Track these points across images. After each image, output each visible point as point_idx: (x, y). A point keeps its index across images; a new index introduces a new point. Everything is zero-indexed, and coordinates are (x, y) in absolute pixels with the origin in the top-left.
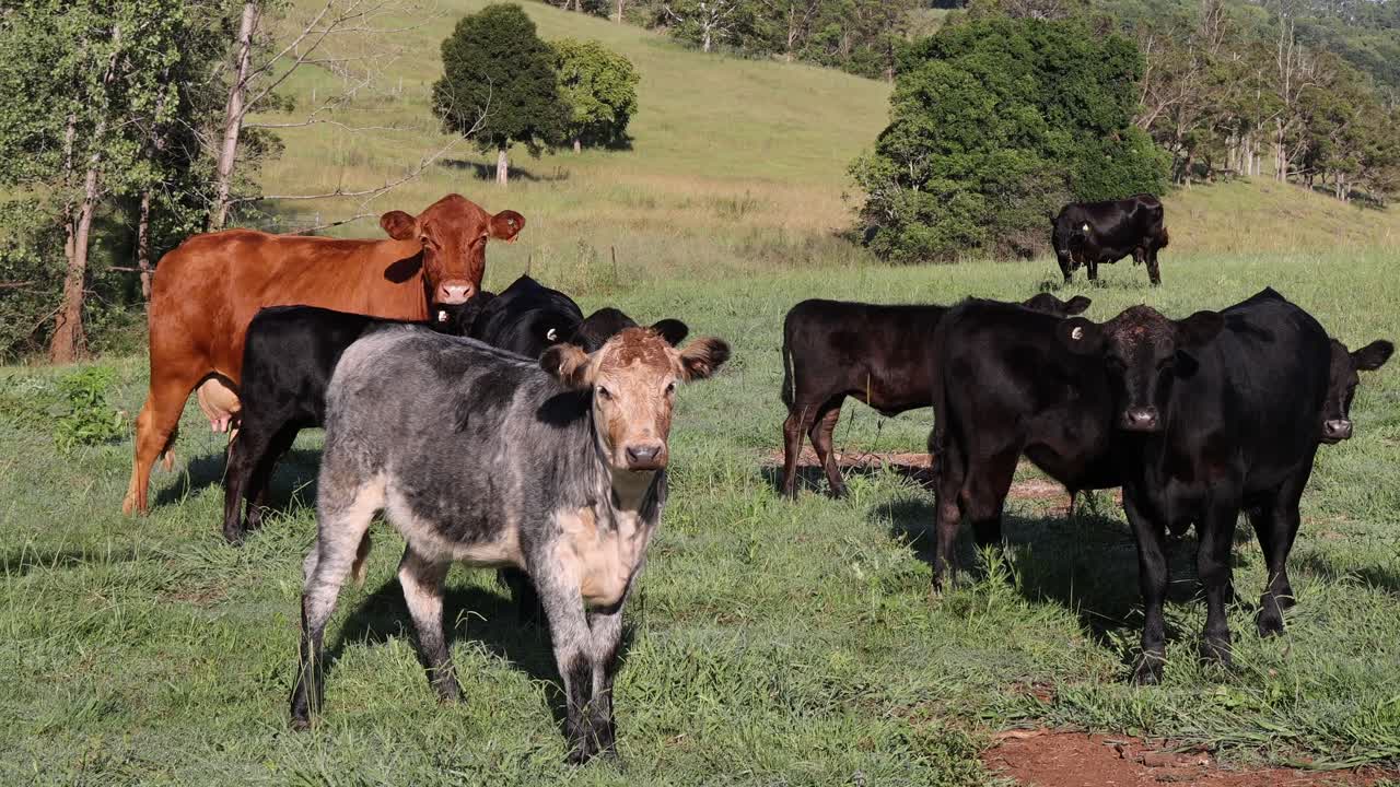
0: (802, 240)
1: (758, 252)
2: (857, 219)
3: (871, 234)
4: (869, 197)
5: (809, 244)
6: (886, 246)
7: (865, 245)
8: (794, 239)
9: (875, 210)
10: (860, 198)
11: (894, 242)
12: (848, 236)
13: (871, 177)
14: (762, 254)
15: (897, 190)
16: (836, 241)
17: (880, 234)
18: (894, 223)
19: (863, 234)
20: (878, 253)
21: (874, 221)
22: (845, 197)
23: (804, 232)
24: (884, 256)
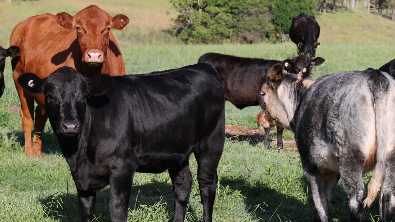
0: (148, 32)
1: (128, 38)
2: (173, 24)
3: (179, 31)
4: (179, 14)
5: (151, 34)
6: (185, 37)
7: (176, 35)
8: (144, 32)
9: (182, 20)
10: (175, 14)
11: (190, 35)
12: (169, 32)
13: (180, 4)
14: (130, 38)
15: (192, 11)
16: (163, 33)
17: (183, 31)
18: (190, 26)
19: (175, 31)
20: (183, 40)
21: (181, 25)
22: (168, 13)
23: (149, 29)
24: (186, 41)
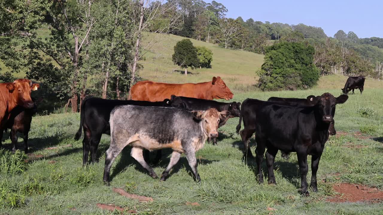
0: (246, 86)
1: (238, 89)
2: (257, 82)
3: (260, 85)
4: (260, 78)
5: (248, 87)
6: (263, 88)
7: (259, 87)
8: (245, 86)
9: (261, 80)
10: (258, 78)
11: (265, 87)
12: (256, 86)
13: (260, 74)
14: (239, 89)
15: (265, 76)
16: (253, 86)
17: (262, 85)
18: (265, 83)
19: (258, 85)
20: (262, 89)
21: (261, 83)
22: (255, 78)
24: (263, 90)
